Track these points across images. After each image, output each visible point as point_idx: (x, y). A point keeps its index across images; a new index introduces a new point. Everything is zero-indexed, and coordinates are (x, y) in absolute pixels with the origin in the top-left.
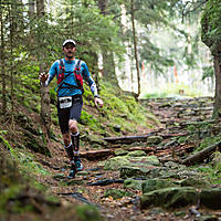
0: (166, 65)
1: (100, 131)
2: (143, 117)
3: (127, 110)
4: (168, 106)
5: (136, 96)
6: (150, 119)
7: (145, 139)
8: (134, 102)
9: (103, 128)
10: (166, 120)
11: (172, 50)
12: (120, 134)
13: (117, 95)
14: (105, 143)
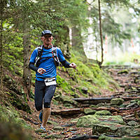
0: (124, 38)
1: (71, 92)
2: (105, 81)
3: (92, 76)
4: (126, 72)
5: (100, 63)
6: (111, 83)
7: (109, 101)
8: (98, 68)
9: (73, 90)
10: (125, 84)
11: (127, 25)
12: (87, 95)
13: (85, 62)
14: (76, 103)
